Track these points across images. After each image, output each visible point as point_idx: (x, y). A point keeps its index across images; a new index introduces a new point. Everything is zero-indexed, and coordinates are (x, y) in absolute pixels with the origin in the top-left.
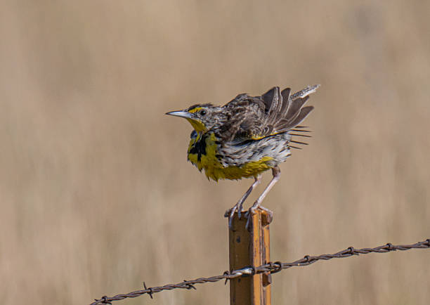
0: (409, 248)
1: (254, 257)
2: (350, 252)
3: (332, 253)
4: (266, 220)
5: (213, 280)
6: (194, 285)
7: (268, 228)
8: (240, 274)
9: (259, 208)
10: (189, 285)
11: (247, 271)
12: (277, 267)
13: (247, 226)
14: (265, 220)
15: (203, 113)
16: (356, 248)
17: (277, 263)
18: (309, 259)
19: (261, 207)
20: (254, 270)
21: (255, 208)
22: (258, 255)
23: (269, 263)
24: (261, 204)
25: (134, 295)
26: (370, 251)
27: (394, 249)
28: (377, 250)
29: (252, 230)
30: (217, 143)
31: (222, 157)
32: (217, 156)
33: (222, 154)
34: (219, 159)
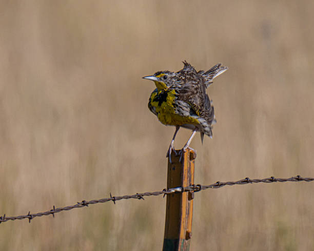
0: (285, 180)
1: (184, 181)
2: (247, 181)
3: (235, 181)
5: (156, 194)
6: (143, 197)
7: (194, 162)
8: (174, 191)
9: (188, 148)
10: (140, 197)
11: (179, 189)
12: (198, 188)
13: (180, 160)
14: (192, 156)
15: (165, 78)
16: (251, 178)
17: (198, 185)
18: (220, 184)
20: (183, 189)
21: (186, 148)
22: (186, 179)
23: (193, 185)
25: (103, 201)
27: (276, 180)
28: (264, 181)
29: (183, 163)
30: (175, 95)
31: (177, 106)
32: (173, 104)
33: (177, 104)
34: (175, 107)
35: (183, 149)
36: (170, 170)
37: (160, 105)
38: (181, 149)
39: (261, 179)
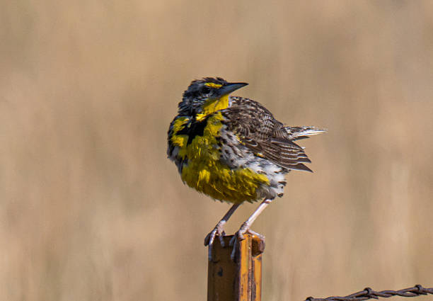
1: (240, 295)
2: (367, 294)
4: (258, 248)
7: (260, 259)
9: (248, 232)
13: (232, 256)
14: (256, 248)
16: (375, 289)
19: (250, 231)
21: (244, 231)
22: (245, 293)
24: (251, 227)
26: (393, 295)
27: (425, 292)
28: (402, 293)
29: (239, 261)
30: (223, 122)
31: (225, 141)
32: (218, 139)
33: (226, 137)
34: (220, 145)
35: (237, 234)
36: (213, 275)
37: (189, 142)
38: (234, 234)
39: (396, 289)
